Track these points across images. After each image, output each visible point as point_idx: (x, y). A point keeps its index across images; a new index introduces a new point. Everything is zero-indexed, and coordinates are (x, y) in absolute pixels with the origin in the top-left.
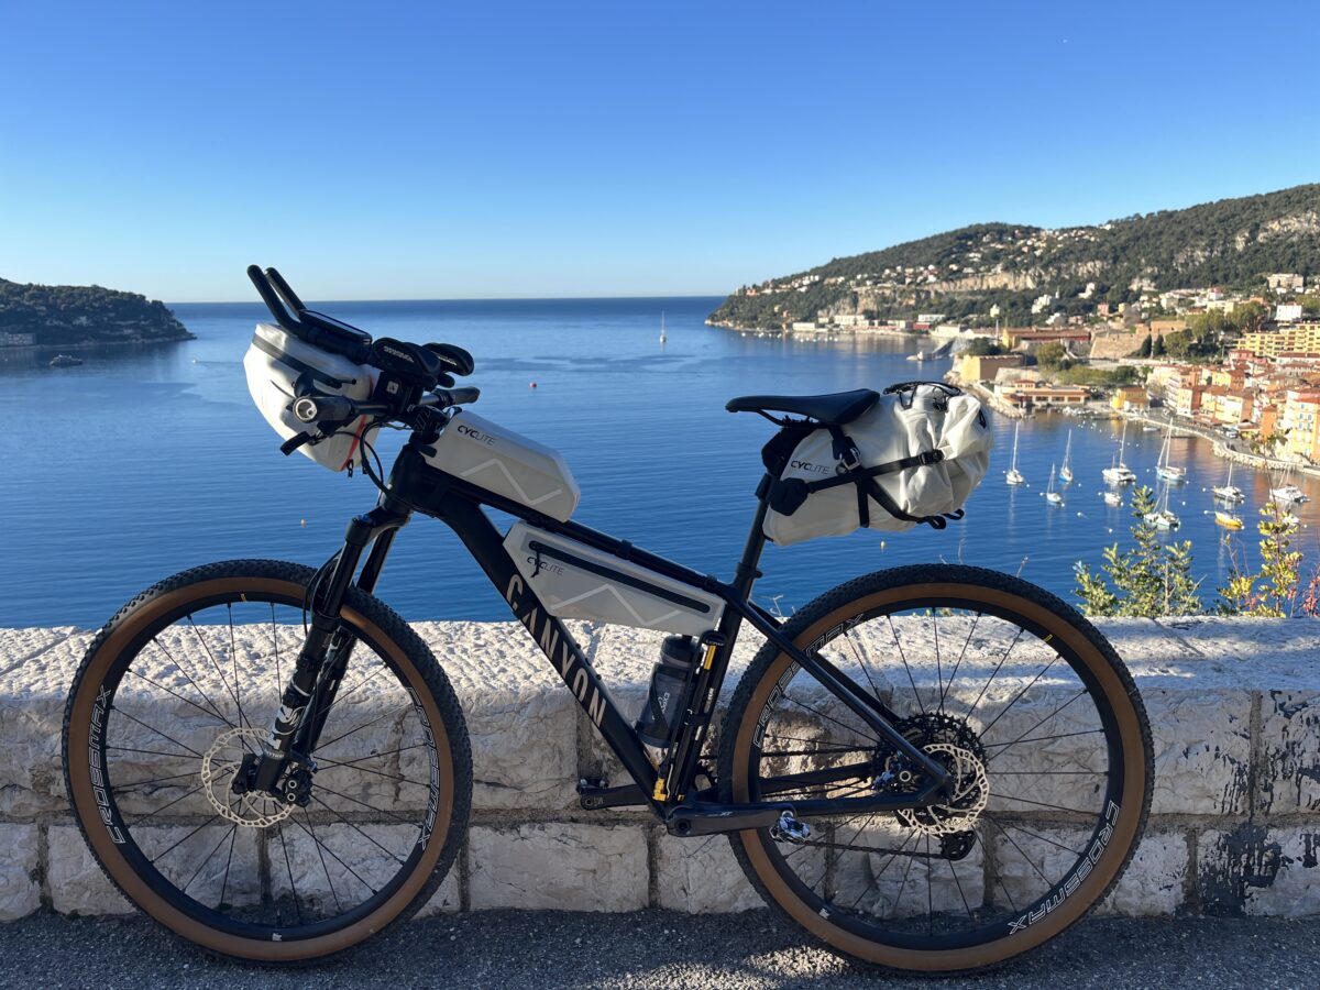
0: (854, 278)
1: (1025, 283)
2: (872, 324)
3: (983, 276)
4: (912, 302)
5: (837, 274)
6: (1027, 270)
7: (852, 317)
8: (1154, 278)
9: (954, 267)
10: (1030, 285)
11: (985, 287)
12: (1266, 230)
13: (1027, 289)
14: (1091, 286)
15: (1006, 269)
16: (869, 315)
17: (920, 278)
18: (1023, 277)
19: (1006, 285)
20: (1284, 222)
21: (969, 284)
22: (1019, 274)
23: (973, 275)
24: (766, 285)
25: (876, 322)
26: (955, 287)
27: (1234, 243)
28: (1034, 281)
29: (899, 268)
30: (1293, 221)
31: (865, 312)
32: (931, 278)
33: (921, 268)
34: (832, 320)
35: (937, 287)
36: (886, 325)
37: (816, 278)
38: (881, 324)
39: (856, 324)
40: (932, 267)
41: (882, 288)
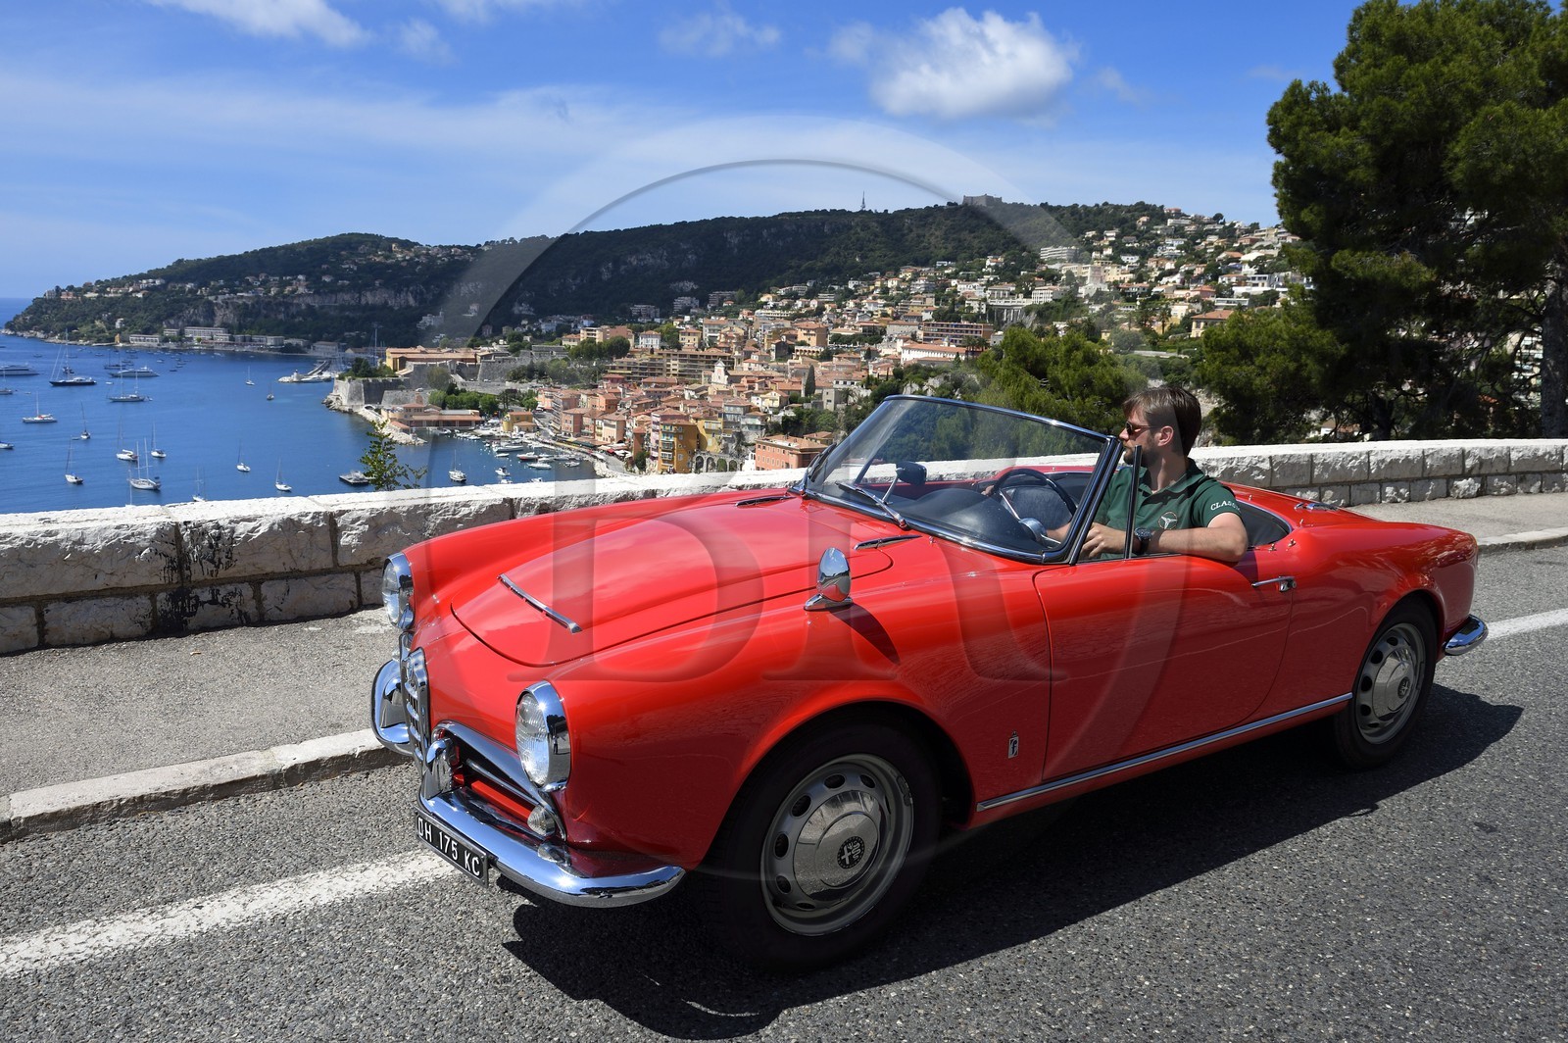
0: (206, 285)
1: (407, 301)
2: (232, 339)
3: (360, 292)
4: (281, 316)
5: (184, 279)
6: (408, 287)
7: (208, 330)
8: (532, 304)
9: (327, 279)
10: (412, 302)
11: (363, 303)
12: (625, 263)
15: (385, 285)
16: (233, 330)
17: (289, 289)
18: (403, 294)
19: (386, 302)
20: (640, 257)
21: (346, 298)
22: (399, 291)
23: (349, 289)
24: (88, 288)
25: (239, 337)
26: (330, 301)
27: (601, 273)
28: (415, 298)
29: (262, 277)
30: (648, 256)
31: (224, 325)
32: (301, 290)
33: (288, 278)
34: (181, 333)
35: (309, 300)
36: (251, 340)
37: (157, 282)
38: (244, 340)
39: (213, 339)
40: (301, 277)
41: (242, 298)
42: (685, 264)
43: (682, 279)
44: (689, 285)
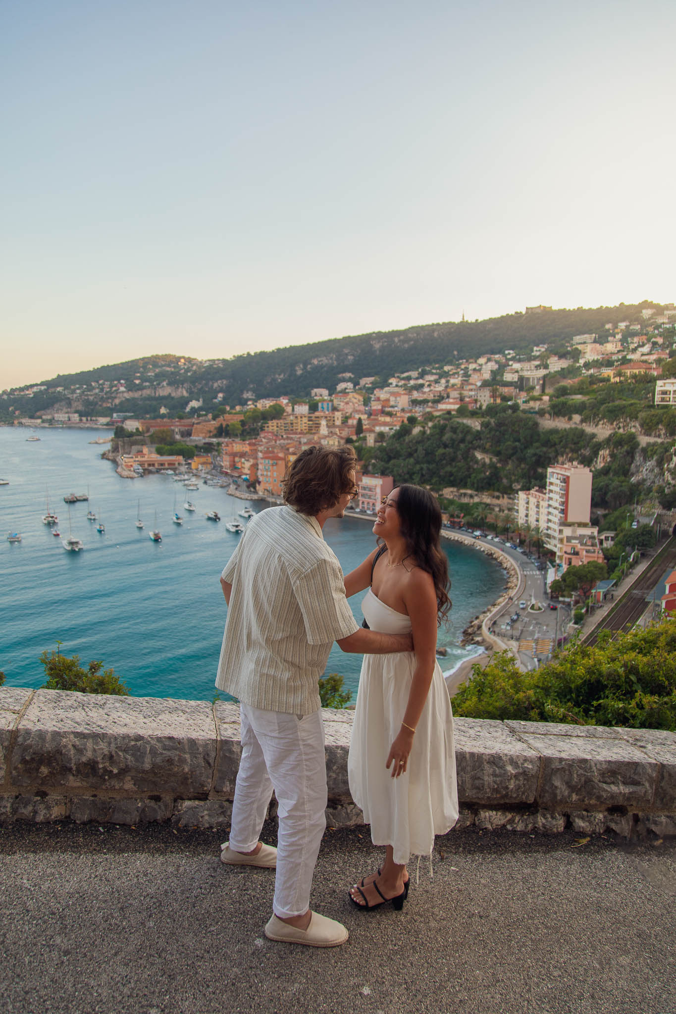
0: (69, 388)
1: (182, 393)
2: (81, 420)
3: (155, 389)
4: (109, 405)
5: (58, 385)
6: (183, 384)
7: (66, 415)
8: (254, 391)
9: (137, 382)
10: (185, 394)
11: (157, 395)
12: (311, 364)
13: (183, 397)
14: (220, 395)
15: (169, 384)
16: (81, 414)
17: (114, 389)
18: (180, 390)
19: (170, 394)
20: (320, 359)
21: (147, 392)
22: (178, 388)
23: (149, 387)
24: (4, 393)
25: (84, 419)
26: (137, 395)
27: (296, 371)
28: (187, 392)
29: (101, 382)
30: (324, 359)
31: (76, 412)
32: (122, 389)
33: (115, 382)
34: (53, 418)
35: (126, 395)
36: (91, 420)
37: (43, 388)
38: (87, 420)
39: (69, 420)
40: (122, 381)
41: (87, 395)
42: (346, 363)
43: (344, 372)
44: (348, 375)
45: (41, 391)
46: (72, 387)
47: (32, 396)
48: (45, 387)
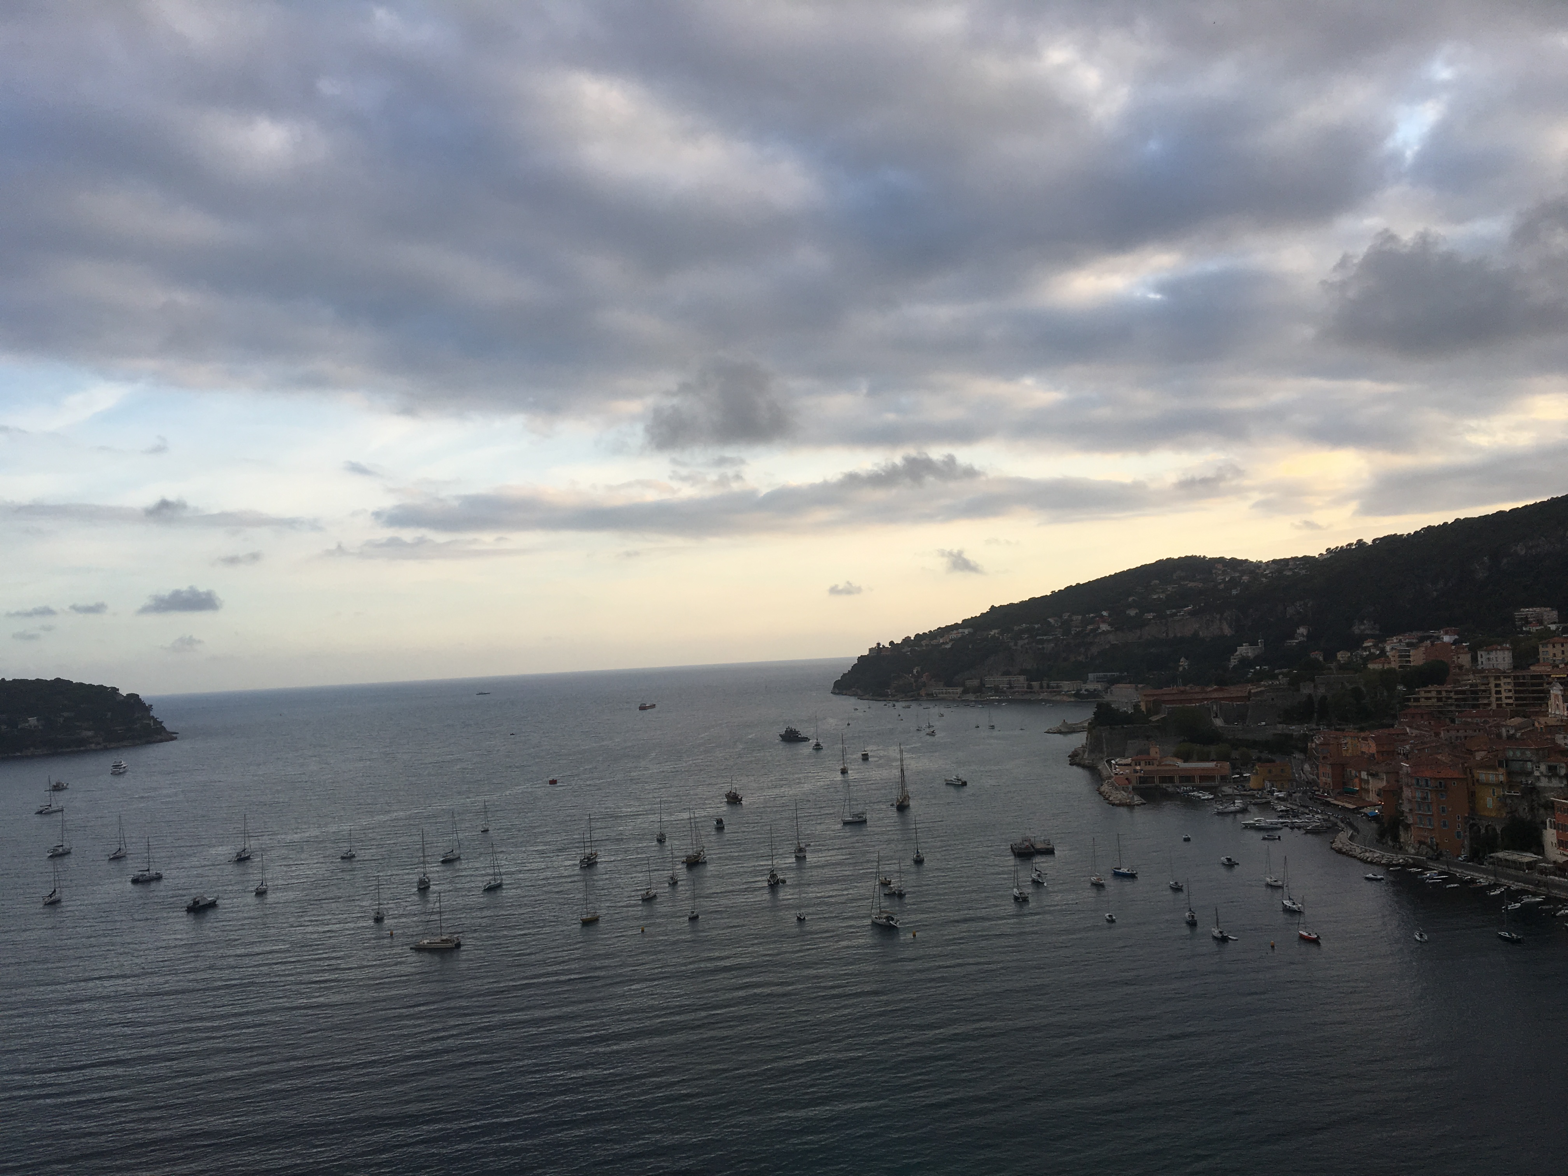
1: (1222, 629)
2: (1030, 687)
3: (1167, 623)
4: (1081, 658)
6: (1222, 613)
7: (1006, 679)
8: (1377, 619)
9: (1132, 612)
10: (1227, 631)
11: (1171, 635)
12: (1508, 555)
13: (1223, 638)
14: (1302, 630)
15: (1195, 613)
16: (1032, 676)
17: (1090, 627)
18: (1217, 623)
19: (1196, 633)
21: (1151, 632)
22: (1212, 619)
23: (1155, 622)
24: (907, 642)
25: (1036, 685)
26: (1132, 637)
27: (1473, 572)
28: (1231, 627)
29: (1066, 616)
30: (1542, 542)
31: (1022, 672)
32: (1104, 627)
33: (1092, 615)
34: (982, 684)
35: (1111, 637)
36: (1048, 687)
37: (966, 631)
38: (1041, 687)
39: (1011, 687)
40: (1105, 613)
41: (1042, 642)
45: (963, 638)
46: (1016, 628)
47: (948, 646)
48: (971, 630)
